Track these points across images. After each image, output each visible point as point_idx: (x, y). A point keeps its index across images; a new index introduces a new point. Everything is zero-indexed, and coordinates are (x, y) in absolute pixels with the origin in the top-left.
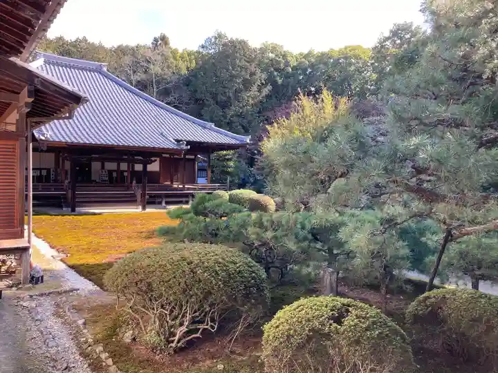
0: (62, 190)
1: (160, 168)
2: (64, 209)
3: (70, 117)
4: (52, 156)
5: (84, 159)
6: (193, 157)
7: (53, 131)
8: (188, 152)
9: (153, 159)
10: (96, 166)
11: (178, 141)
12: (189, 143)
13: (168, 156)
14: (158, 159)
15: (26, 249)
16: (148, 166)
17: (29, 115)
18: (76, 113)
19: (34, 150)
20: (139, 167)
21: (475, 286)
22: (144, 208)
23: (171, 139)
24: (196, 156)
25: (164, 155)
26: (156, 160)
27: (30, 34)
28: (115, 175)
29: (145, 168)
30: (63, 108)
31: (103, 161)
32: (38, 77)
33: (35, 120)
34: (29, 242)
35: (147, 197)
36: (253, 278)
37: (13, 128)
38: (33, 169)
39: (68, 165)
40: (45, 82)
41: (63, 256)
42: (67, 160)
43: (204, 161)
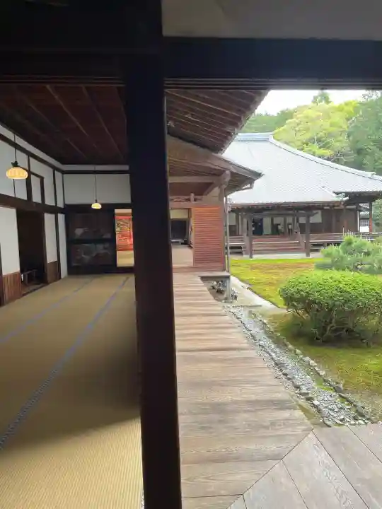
0: (242, 241)
1: (323, 220)
2: (244, 256)
3: (250, 188)
4: (234, 215)
5: (258, 216)
6: (354, 207)
7: (239, 198)
8: (347, 203)
9: (315, 212)
10: (267, 221)
11: (337, 193)
12: (347, 194)
13: (328, 208)
14: (320, 212)
16: (311, 218)
20: (302, 220)
22: (308, 255)
23: (331, 192)
24: (357, 205)
25: (325, 208)
26: (317, 213)
29: (308, 221)
30: (247, 181)
31: (272, 216)
35: (311, 246)
41: (249, 286)
43: (367, 210)
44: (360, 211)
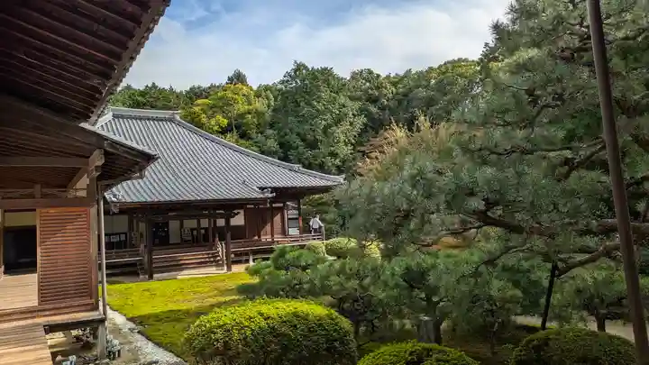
0: (138, 255)
1: (245, 222)
2: (141, 276)
3: (141, 177)
4: (125, 218)
5: (160, 219)
6: (282, 205)
7: (126, 192)
8: (274, 200)
9: (236, 211)
10: (174, 225)
11: (262, 189)
12: (274, 189)
13: (252, 206)
14: (242, 212)
15: (102, 321)
16: (232, 220)
17: (99, 178)
18: (146, 173)
19: (106, 213)
20: (221, 222)
21: (601, 327)
22: (229, 269)
23: (255, 188)
24: (284, 203)
25: (248, 206)
26: (238, 213)
27: (98, 100)
28: (195, 233)
29: (228, 222)
30: (134, 167)
31: (181, 219)
32: (107, 140)
33: (106, 182)
34: (105, 314)
35: (233, 256)
36: (335, 330)
37: (83, 194)
38: (106, 235)
39: (142, 226)
40: (114, 143)
41: (140, 328)
42: (142, 222)
43: (294, 208)
44: (288, 210)
